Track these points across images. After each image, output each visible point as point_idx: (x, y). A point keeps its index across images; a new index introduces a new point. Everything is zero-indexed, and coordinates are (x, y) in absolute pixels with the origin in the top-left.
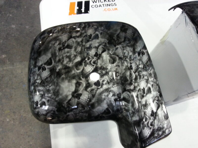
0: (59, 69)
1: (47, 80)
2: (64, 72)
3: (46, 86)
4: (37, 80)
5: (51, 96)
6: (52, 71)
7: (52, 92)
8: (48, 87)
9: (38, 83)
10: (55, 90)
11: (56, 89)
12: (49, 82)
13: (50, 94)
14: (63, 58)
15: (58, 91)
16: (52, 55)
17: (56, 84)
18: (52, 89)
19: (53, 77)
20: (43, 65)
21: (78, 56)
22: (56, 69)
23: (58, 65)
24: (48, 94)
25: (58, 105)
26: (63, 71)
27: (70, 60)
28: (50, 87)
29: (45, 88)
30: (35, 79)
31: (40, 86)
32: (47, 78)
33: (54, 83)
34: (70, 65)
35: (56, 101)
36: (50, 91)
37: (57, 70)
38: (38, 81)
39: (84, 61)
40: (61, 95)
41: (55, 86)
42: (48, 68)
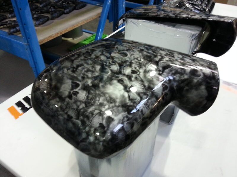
0: (91, 83)
1: (89, 98)
2: (98, 81)
3: (94, 102)
4: (78, 107)
5: (109, 106)
6: (86, 88)
7: (105, 103)
8: (97, 102)
9: (83, 108)
10: (107, 100)
11: (107, 98)
12: (93, 97)
13: (105, 105)
14: (84, 74)
15: (111, 98)
16: (71, 79)
17: (102, 94)
18: (104, 100)
19: (92, 92)
20: (72, 92)
21: (95, 66)
22: (88, 85)
23: (85, 81)
24: (104, 107)
25: (124, 108)
26: (96, 82)
27: (93, 72)
28: (99, 100)
29: (96, 105)
30: (75, 109)
31: (88, 108)
32: (88, 97)
33: (99, 96)
34: (97, 74)
35: (119, 106)
36: (103, 103)
37: (90, 85)
38: (81, 107)
39: (105, 66)
40: (117, 98)
41: (102, 96)
42: (79, 89)
